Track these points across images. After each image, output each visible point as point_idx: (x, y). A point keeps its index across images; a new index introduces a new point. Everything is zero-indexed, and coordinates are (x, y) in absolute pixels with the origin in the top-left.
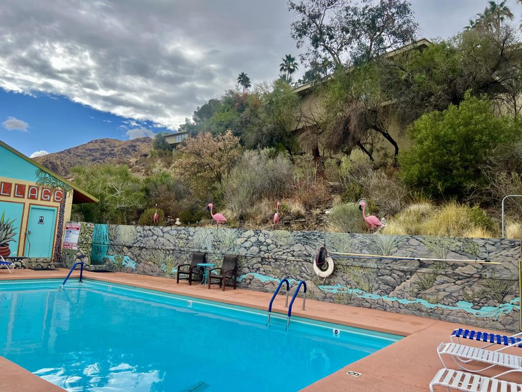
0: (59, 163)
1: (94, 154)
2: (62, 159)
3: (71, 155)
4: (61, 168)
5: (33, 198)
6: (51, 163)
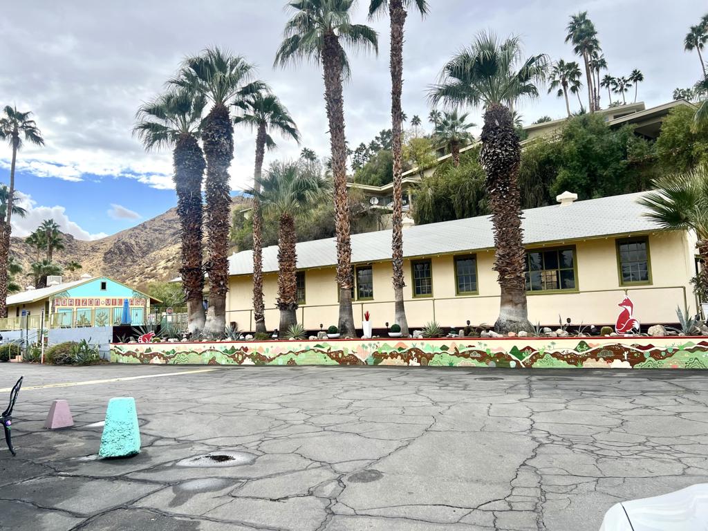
0: (133, 243)
1: (175, 226)
2: (137, 237)
4: (136, 248)
5: (132, 304)
6: (123, 243)
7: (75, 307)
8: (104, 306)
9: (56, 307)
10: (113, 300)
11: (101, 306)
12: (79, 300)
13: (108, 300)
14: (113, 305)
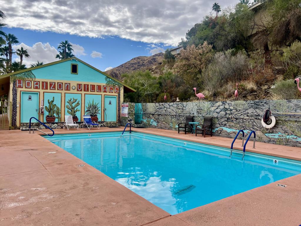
0: (118, 73)
1: (134, 66)
2: (119, 70)
3: (123, 68)
4: (119, 75)
5: (105, 91)
6: (114, 73)
7: (41, 91)
8: (76, 91)
9: (19, 90)
10: (85, 85)
11: (72, 91)
12: (47, 83)
13: (80, 85)
14: (85, 90)
